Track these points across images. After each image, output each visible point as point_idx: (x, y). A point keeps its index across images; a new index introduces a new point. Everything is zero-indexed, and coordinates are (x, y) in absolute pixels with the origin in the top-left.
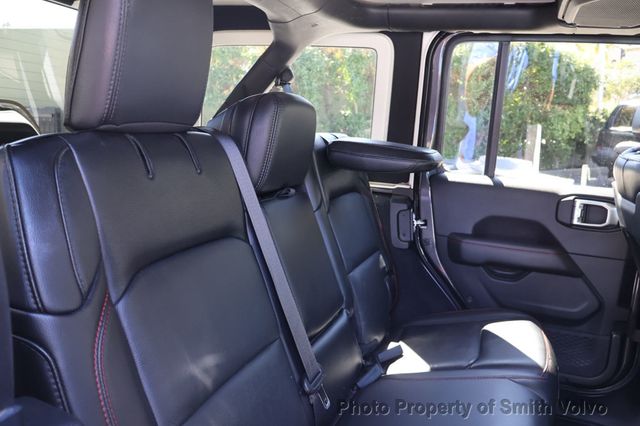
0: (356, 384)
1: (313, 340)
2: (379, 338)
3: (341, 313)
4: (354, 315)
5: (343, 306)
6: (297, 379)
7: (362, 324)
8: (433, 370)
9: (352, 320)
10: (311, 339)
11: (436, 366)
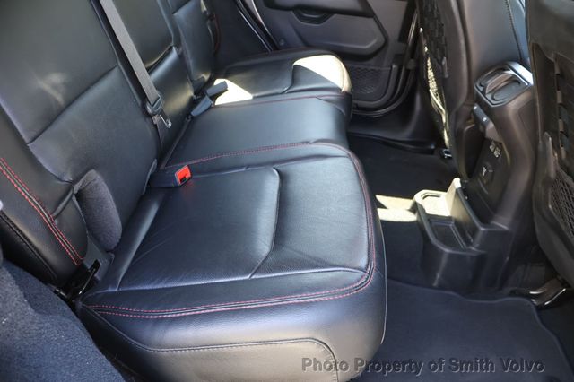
0: (190, 114)
1: (150, 70)
2: (206, 77)
3: (170, 49)
4: (182, 53)
5: (172, 44)
6: (139, 102)
7: (190, 62)
8: (254, 97)
9: (181, 56)
10: (148, 69)
11: (257, 95)
